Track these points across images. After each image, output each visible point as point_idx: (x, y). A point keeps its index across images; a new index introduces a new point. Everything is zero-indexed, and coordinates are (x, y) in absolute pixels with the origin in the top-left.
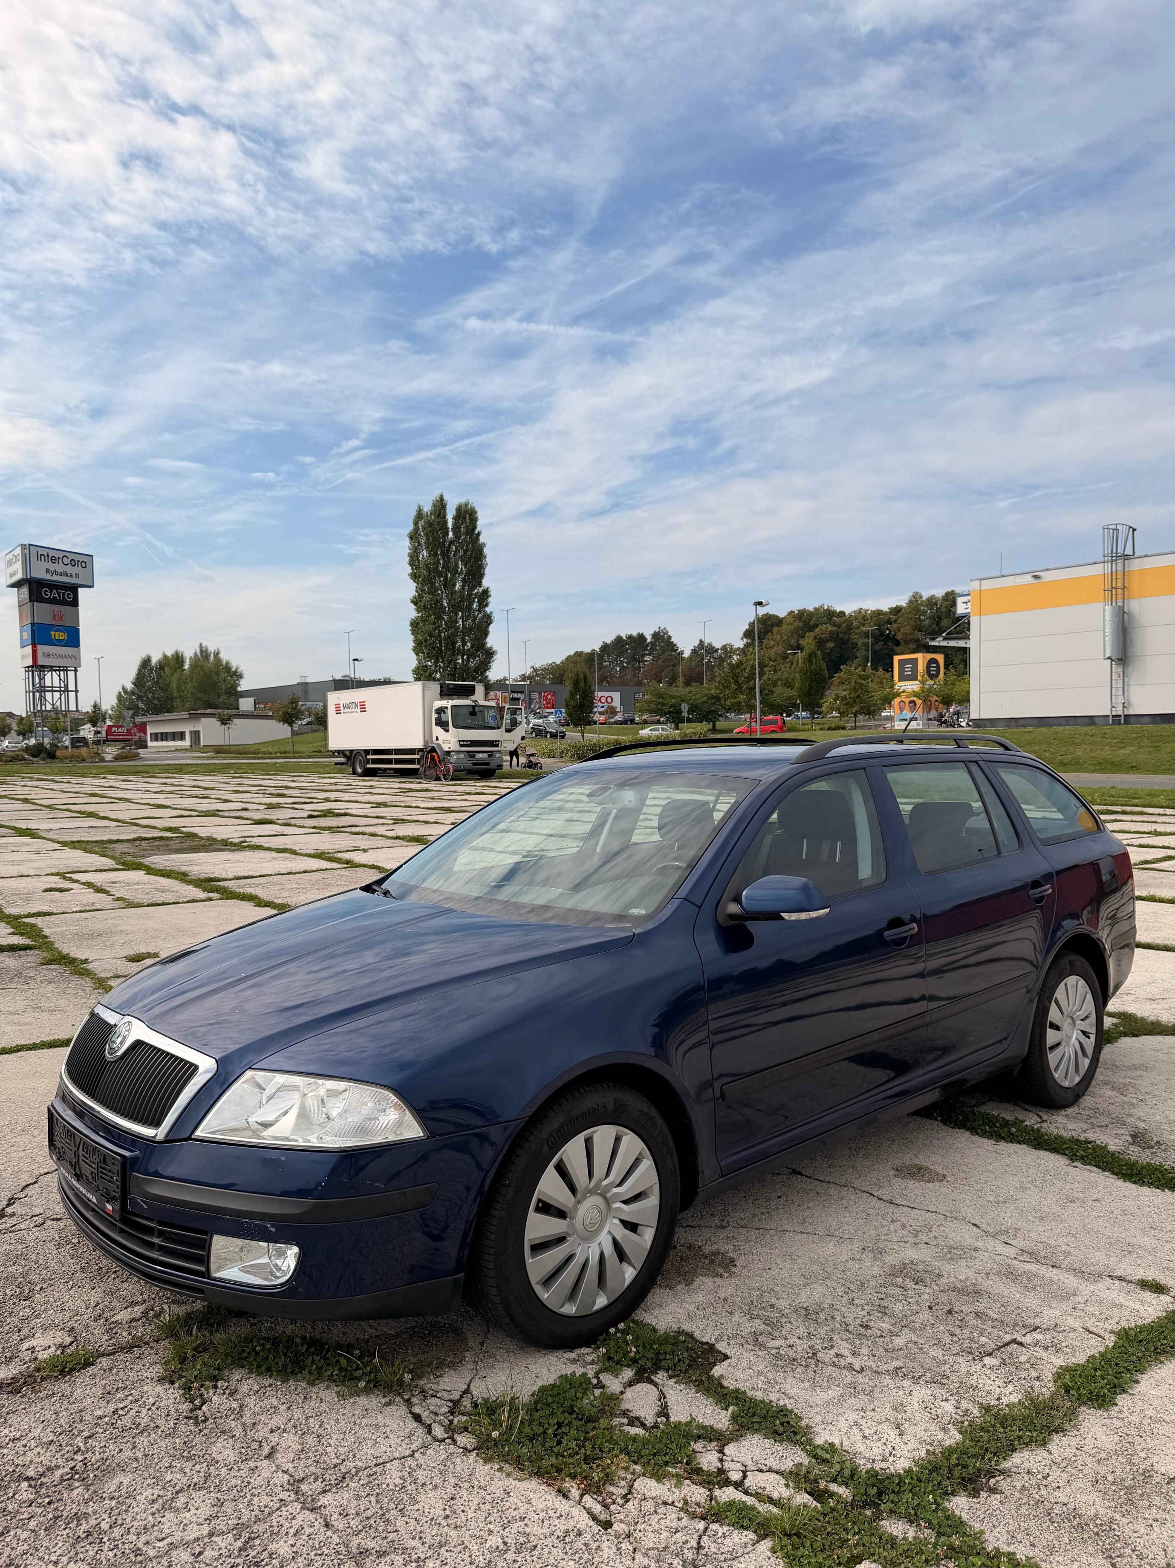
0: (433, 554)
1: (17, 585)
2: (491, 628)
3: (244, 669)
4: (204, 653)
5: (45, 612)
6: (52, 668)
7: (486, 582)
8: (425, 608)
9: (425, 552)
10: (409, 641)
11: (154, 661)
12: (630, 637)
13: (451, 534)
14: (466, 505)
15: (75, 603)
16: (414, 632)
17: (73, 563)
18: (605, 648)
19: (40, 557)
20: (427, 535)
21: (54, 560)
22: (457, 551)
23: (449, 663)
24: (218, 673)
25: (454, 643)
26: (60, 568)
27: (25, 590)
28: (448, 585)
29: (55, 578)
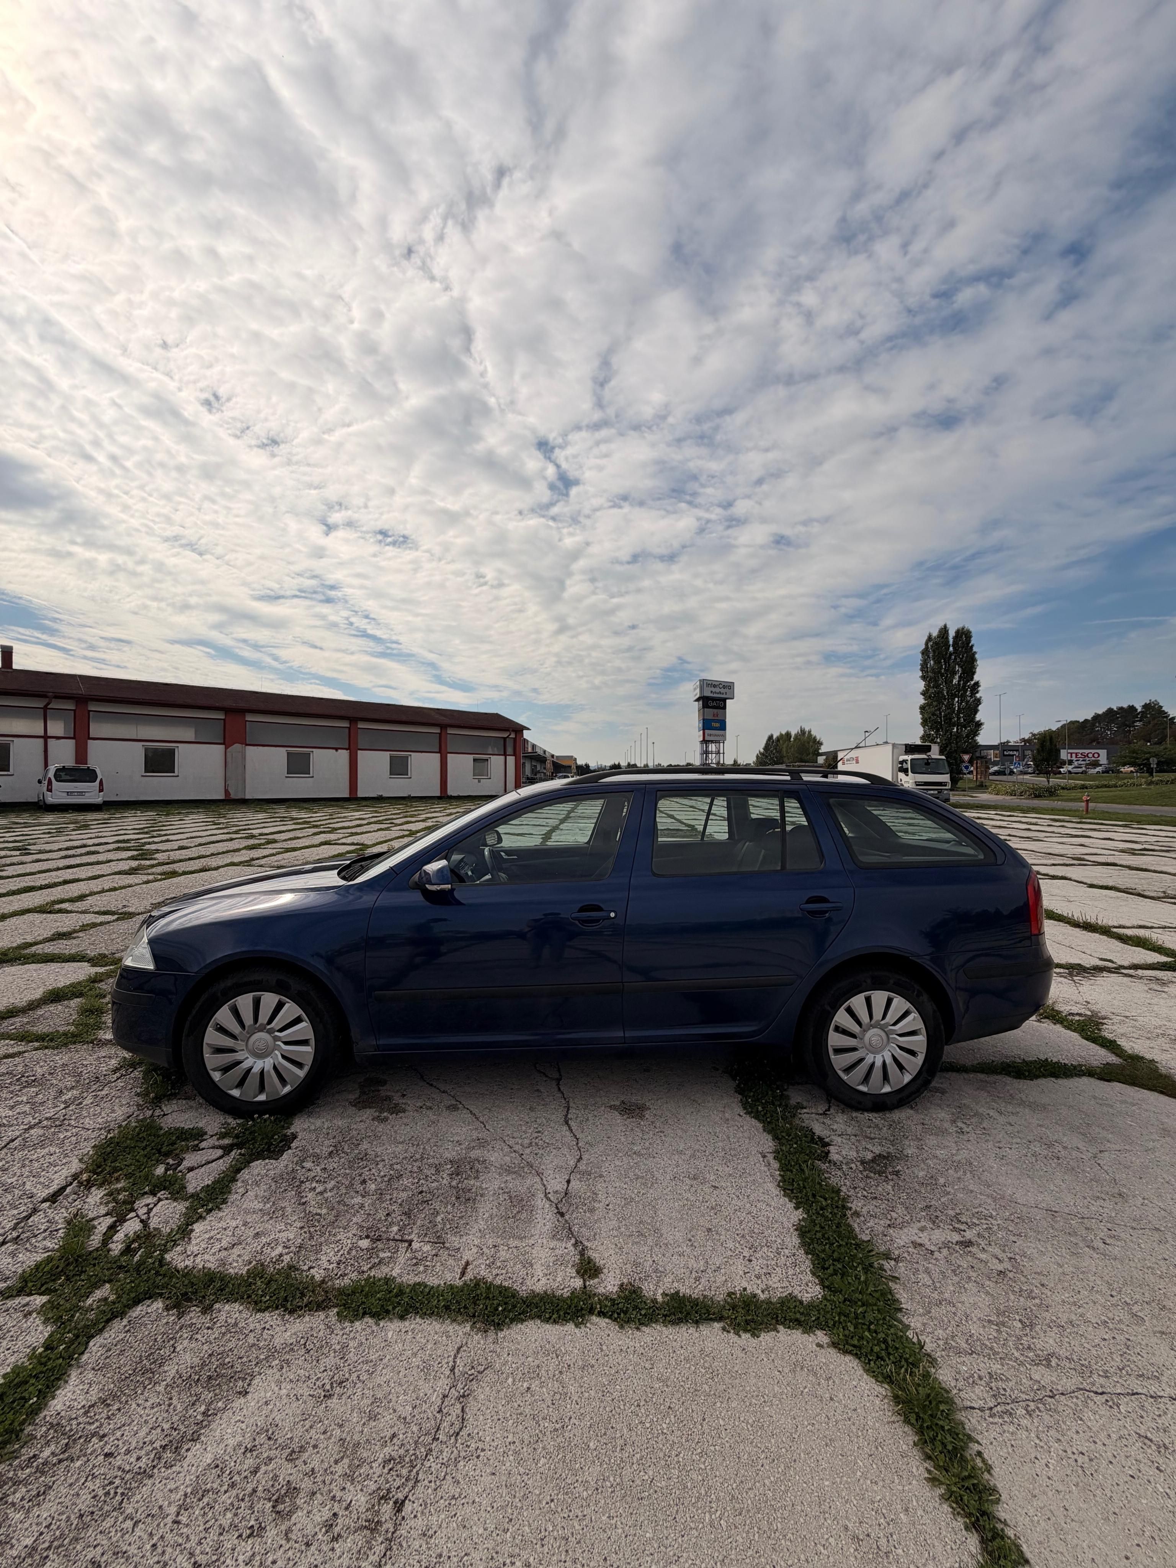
0: (938, 662)
1: (697, 700)
2: (980, 707)
3: (823, 740)
4: (803, 732)
5: (710, 713)
6: (712, 742)
7: (976, 678)
8: (930, 697)
9: (932, 662)
10: (918, 718)
11: (775, 737)
12: (1121, 708)
13: (951, 649)
14: (963, 629)
15: (724, 708)
16: (922, 713)
17: (724, 687)
18: (1097, 717)
19: (708, 685)
20: (934, 651)
21: (715, 686)
22: (955, 659)
23: (947, 731)
24: (809, 743)
25: (951, 719)
26: (717, 690)
27: (701, 702)
28: (948, 682)
29: (715, 695)
